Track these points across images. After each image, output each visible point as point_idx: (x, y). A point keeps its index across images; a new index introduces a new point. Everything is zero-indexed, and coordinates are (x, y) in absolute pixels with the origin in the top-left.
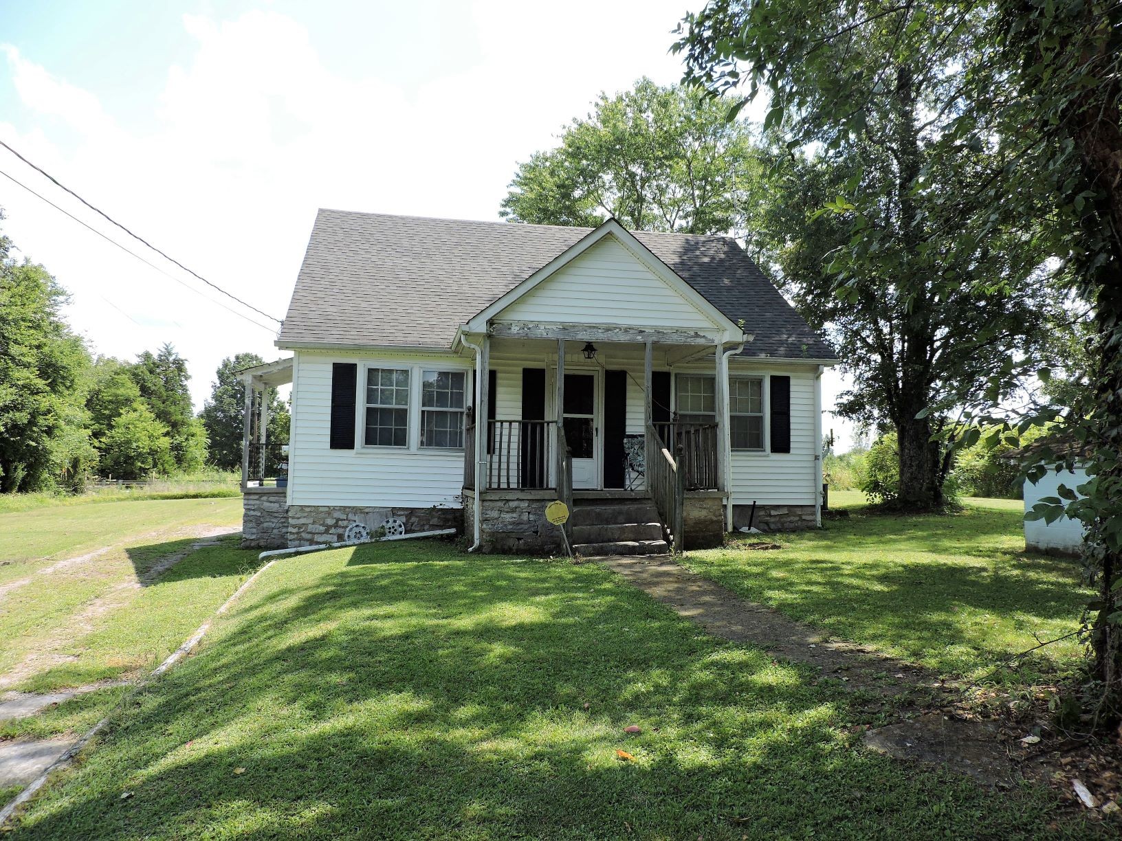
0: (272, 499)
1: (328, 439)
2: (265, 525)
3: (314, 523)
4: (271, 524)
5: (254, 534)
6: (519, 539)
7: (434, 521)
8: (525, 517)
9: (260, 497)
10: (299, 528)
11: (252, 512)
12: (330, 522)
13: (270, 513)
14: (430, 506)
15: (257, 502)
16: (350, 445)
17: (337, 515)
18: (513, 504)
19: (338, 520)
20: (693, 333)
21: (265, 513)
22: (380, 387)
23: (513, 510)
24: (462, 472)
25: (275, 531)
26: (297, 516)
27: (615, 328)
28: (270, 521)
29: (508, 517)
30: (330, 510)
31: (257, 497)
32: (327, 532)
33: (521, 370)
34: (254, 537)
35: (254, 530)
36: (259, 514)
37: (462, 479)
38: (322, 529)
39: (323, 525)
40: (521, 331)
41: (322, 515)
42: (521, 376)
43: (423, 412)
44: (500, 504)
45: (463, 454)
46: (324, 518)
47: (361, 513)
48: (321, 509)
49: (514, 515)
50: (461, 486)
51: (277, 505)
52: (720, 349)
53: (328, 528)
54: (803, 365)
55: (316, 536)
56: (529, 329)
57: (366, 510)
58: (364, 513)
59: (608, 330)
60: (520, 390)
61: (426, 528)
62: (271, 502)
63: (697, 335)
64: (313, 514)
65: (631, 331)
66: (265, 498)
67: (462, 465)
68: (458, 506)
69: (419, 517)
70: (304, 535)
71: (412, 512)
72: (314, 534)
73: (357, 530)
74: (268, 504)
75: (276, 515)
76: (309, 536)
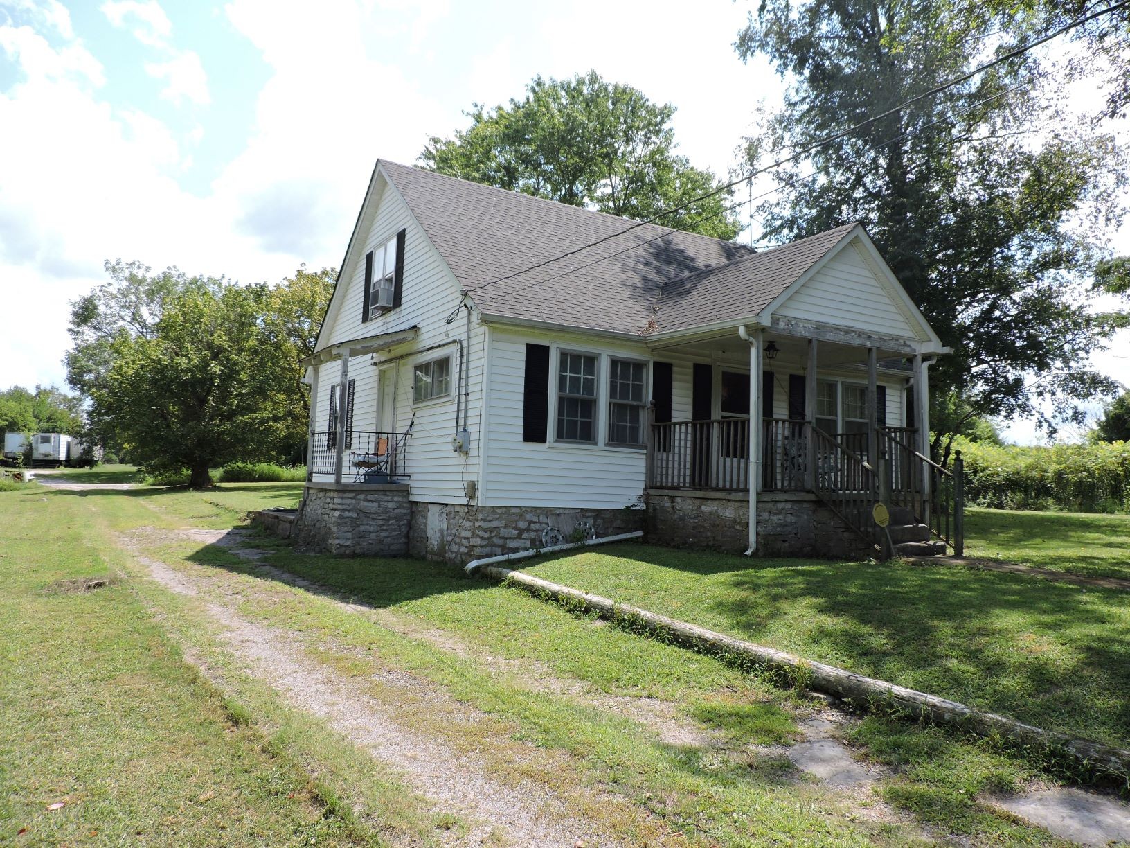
0: (370, 497)
1: (521, 430)
2: (362, 528)
3: (506, 526)
4: (368, 527)
5: (349, 539)
6: (784, 541)
7: (618, 523)
8: (790, 519)
9: (356, 495)
10: (491, 532)
11: (347, 513)
12: (522, 525)
13: (367, 514)
14: (622, 507)
15: (353, 501)
16: (543, 439)
17: (529, 516)
18: (780, 506)
19: (531, 522)
20: (902, 342)
21: (361, 515)
22: (582, 376)
23: (779, 512)
24: (643, 470)
25: (373, 536)
26: (488, 518)
27: (853, 331)
28: (367, 524)
29: (776, 519)
30: (523, 511)
31: (352, 495)
32: (519, 537)
33: (691, 365)
34: (348, 543)
35: (349, 535)
36: (355, 515)
37: (643, 477)
38: (515, 532)
39: (515, 528)
40: (786, 327)
41: (514, 517)
42: (691, 371)
43: (610, 403)
44: (770, 505)
45: (645, 451)
46: (516, 521)
47: (552, 514)
48: (513, 511)
49: (781, 517)
50: (643, 486)
51: (375, 505)
52: (919, 358)
53: (521, 531)
54: (893, 375)
55: (508, 541)
56: (792, 325)
57: (558, 512)
58: (555, 514)
59: (847, 332)
60: (691, 385)
61: (610, 530)
62: (369, 501)
63: (905, 345)
64: (504, 516)
65: (863, 336)
66: (362, 496)
67: (643, 463)
68: (642, 506)
69: (603, 519)
70: (496, 540)
71: (598, 512)
72: (506, 539)
73: (551, 534)
74: (365, 504)
75: (374, 516)
76: (500, 542)
